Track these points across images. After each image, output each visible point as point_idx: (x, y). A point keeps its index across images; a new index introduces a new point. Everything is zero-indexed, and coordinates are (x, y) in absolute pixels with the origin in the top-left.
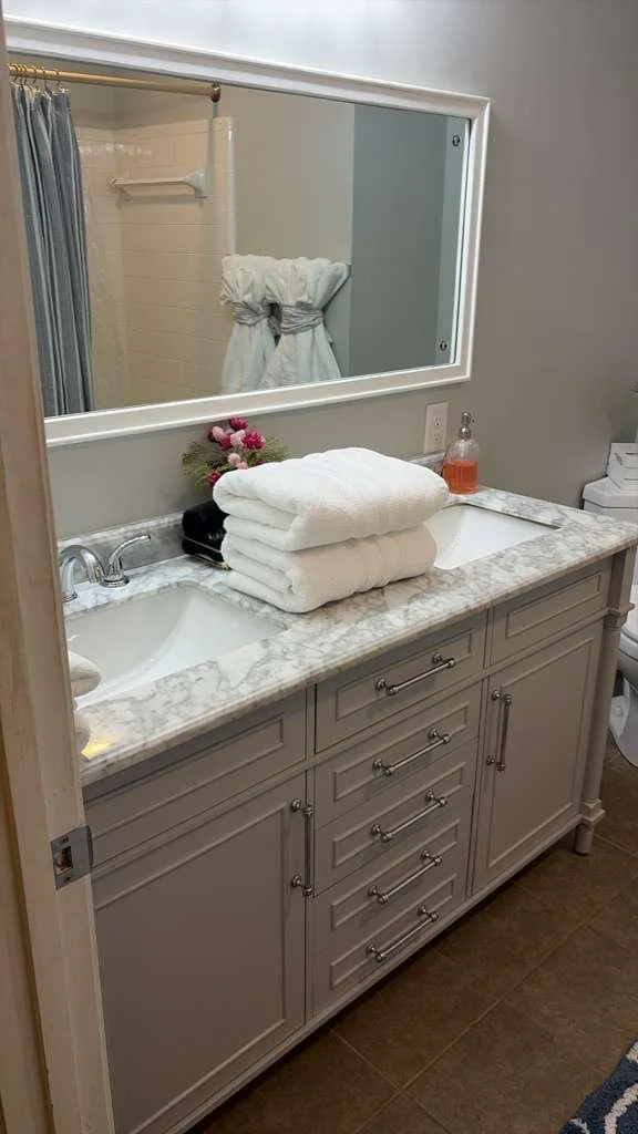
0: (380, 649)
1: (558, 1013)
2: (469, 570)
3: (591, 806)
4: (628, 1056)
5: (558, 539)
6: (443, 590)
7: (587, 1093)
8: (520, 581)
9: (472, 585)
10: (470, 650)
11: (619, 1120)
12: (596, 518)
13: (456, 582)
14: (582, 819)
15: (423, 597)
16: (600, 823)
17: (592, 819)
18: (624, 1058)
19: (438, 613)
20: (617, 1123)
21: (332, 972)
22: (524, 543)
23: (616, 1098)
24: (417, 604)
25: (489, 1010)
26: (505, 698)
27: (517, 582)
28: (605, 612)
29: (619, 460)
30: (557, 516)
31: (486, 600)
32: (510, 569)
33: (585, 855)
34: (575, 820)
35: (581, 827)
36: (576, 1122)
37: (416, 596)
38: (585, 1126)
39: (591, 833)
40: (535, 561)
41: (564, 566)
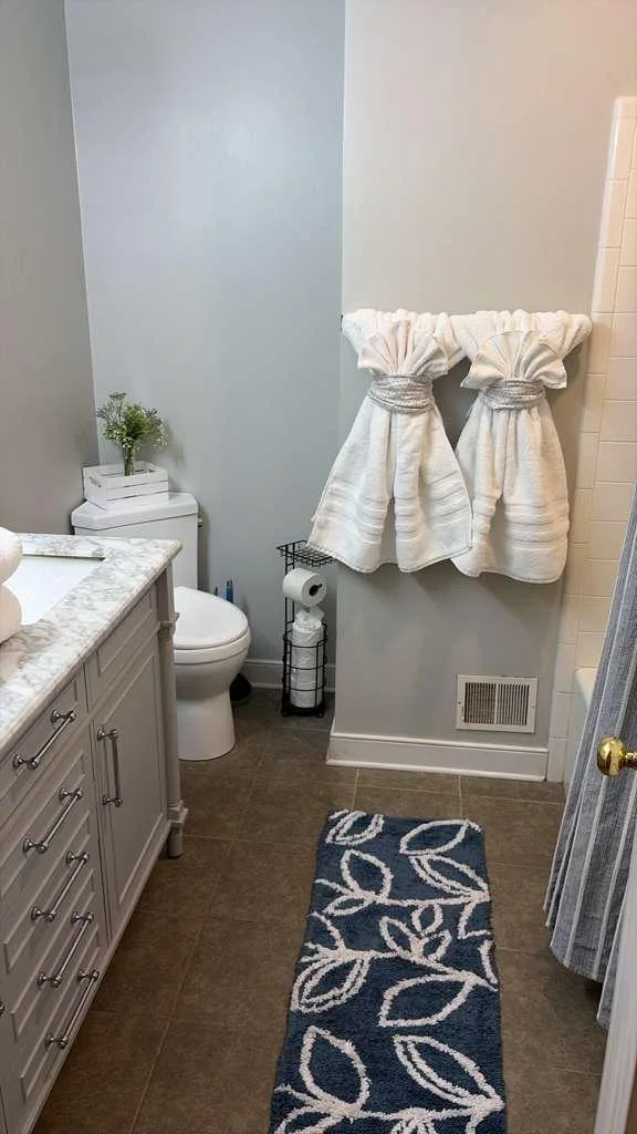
0: (24, 723)
1: (221, 1005)
2: (52, 618)
3: (177, 809)
4: (292, 1009)
5: (112, 569)
6: (44, 646)
7: (276, 1058)
8: (109, 617)
9: (67, 632)
10: (76, 699)
11: (310, 1066)
12: (129, 542)
13: (51, 634)
14: (173, 824)
15: (30, 658)
16: (187, 821)
17: (181, 820)
18: (289, 1014)
19: (58, 670)
20: (310, 1069)
21: (23, 1084)
22: (84, 580)
23: (300, 1048)
24: (29, 668)
25: (164, 1037)
26: (111, 735)
27: (106, 619)
28: (157, 628)
29: (94, 482)
30: (94, 548)
31: (91, 643)
32: (91, 608)
33: (179, 857)
34: (168, 825)
35: (174, 830)
36: (280, 1089)
37: (21, 659)
38: (289, 1088)
39: (181, 834)
40: (107, 594)
41: (135, 593)
